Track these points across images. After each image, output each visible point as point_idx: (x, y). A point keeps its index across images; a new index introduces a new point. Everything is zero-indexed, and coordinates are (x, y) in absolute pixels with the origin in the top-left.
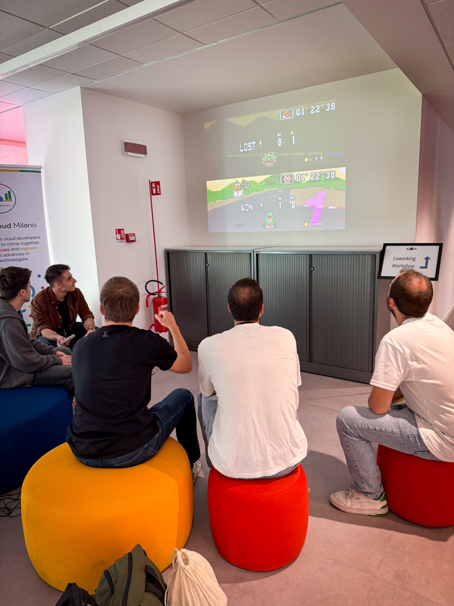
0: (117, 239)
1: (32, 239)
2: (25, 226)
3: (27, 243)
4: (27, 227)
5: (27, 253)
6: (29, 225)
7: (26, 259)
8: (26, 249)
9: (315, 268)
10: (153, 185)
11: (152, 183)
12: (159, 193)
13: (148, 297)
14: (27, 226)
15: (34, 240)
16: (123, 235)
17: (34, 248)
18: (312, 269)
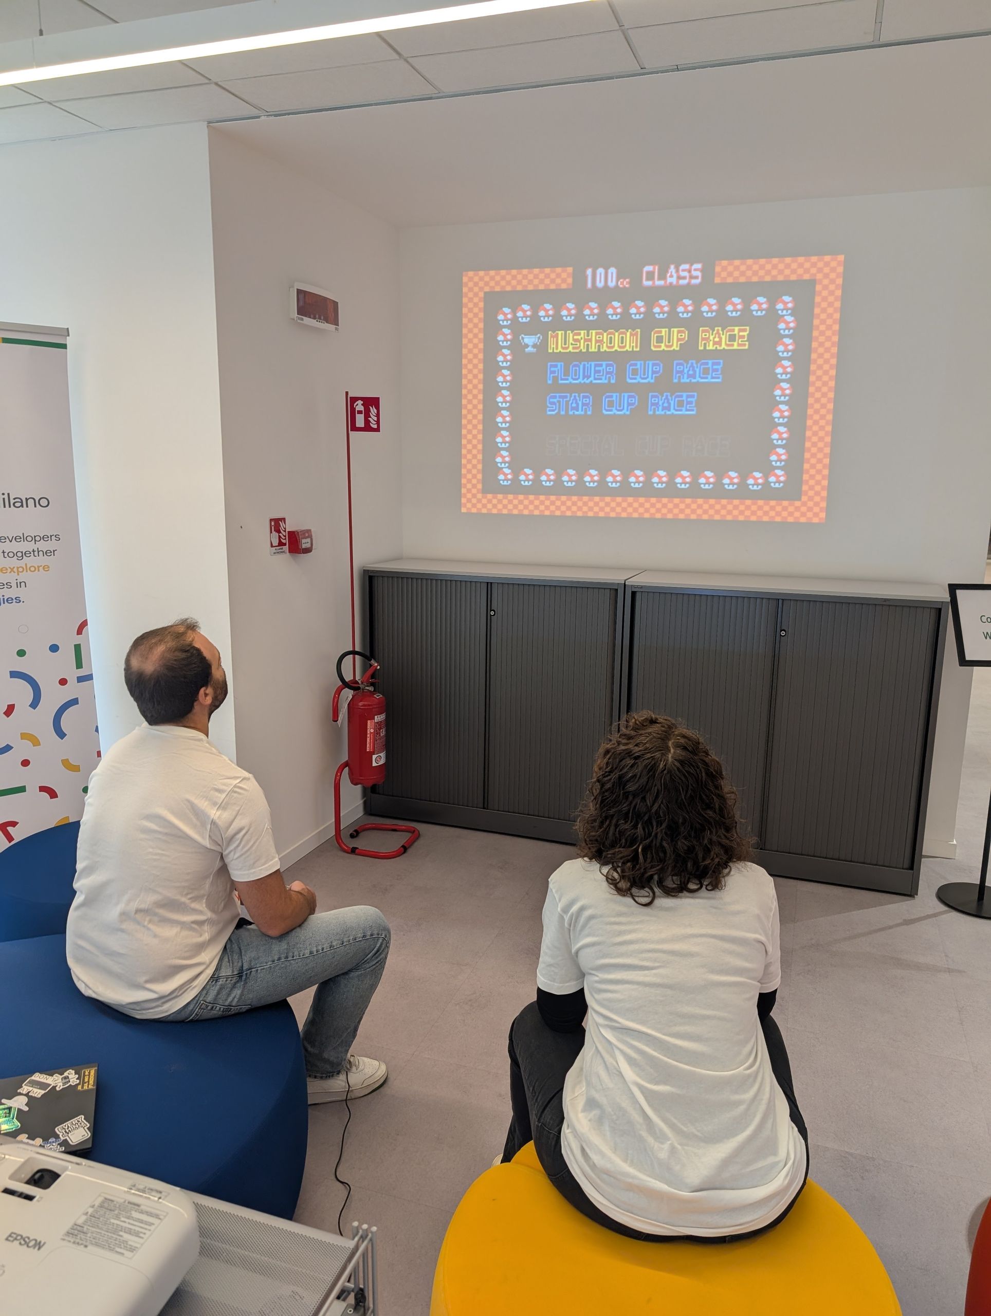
0: (272, 547)
1: (35, 540)
2: (16, 504)
3: (22, 552)
4: (22, 506)
5: (20, 583)
6: (27, 500)
7: (16, 599)
8: (18, 570)
10: (357, 405)
11: (354, 400)
12: (375, 426)
13: (339, 691)
14: (22, 502)
15: (43, 546)
16: (284, 533)
17: (41, 568)
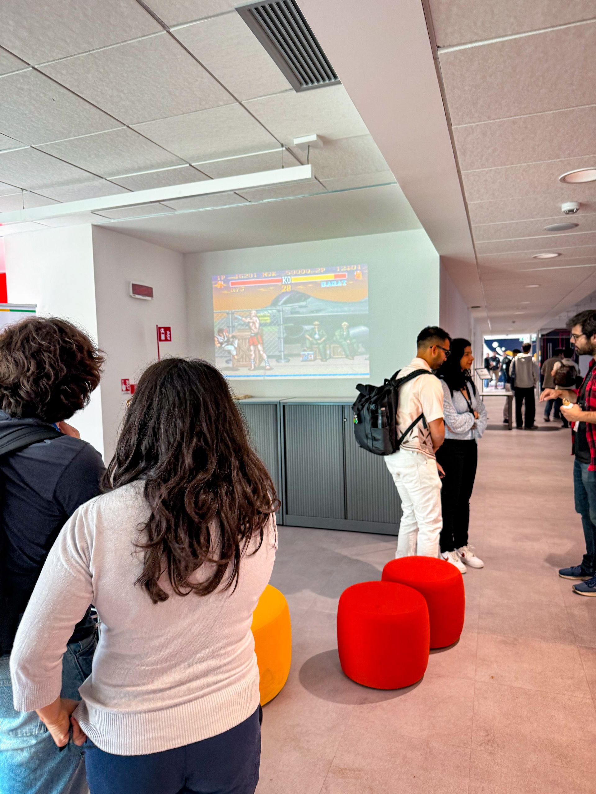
0: (122, 390)
9: (348, 419)
10: (162, 330)
11: (160, 328)
12: (169, 339)
16: (128, 385)
18: (345, 420)
